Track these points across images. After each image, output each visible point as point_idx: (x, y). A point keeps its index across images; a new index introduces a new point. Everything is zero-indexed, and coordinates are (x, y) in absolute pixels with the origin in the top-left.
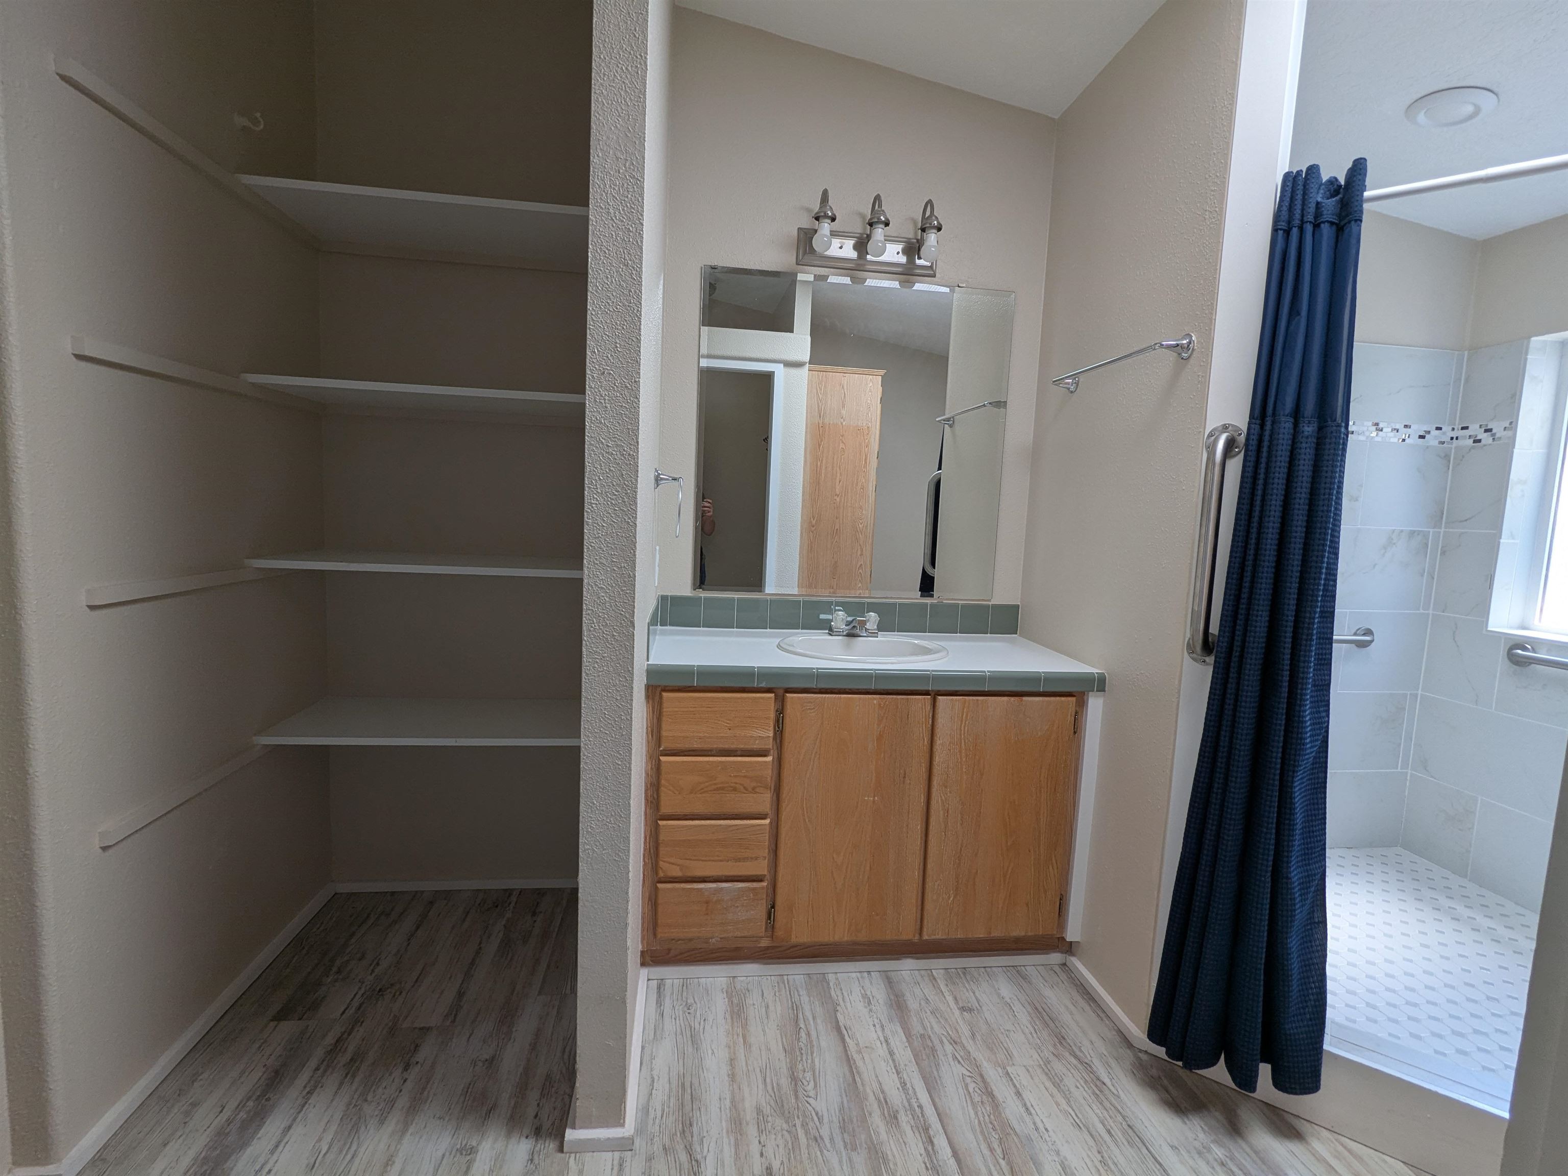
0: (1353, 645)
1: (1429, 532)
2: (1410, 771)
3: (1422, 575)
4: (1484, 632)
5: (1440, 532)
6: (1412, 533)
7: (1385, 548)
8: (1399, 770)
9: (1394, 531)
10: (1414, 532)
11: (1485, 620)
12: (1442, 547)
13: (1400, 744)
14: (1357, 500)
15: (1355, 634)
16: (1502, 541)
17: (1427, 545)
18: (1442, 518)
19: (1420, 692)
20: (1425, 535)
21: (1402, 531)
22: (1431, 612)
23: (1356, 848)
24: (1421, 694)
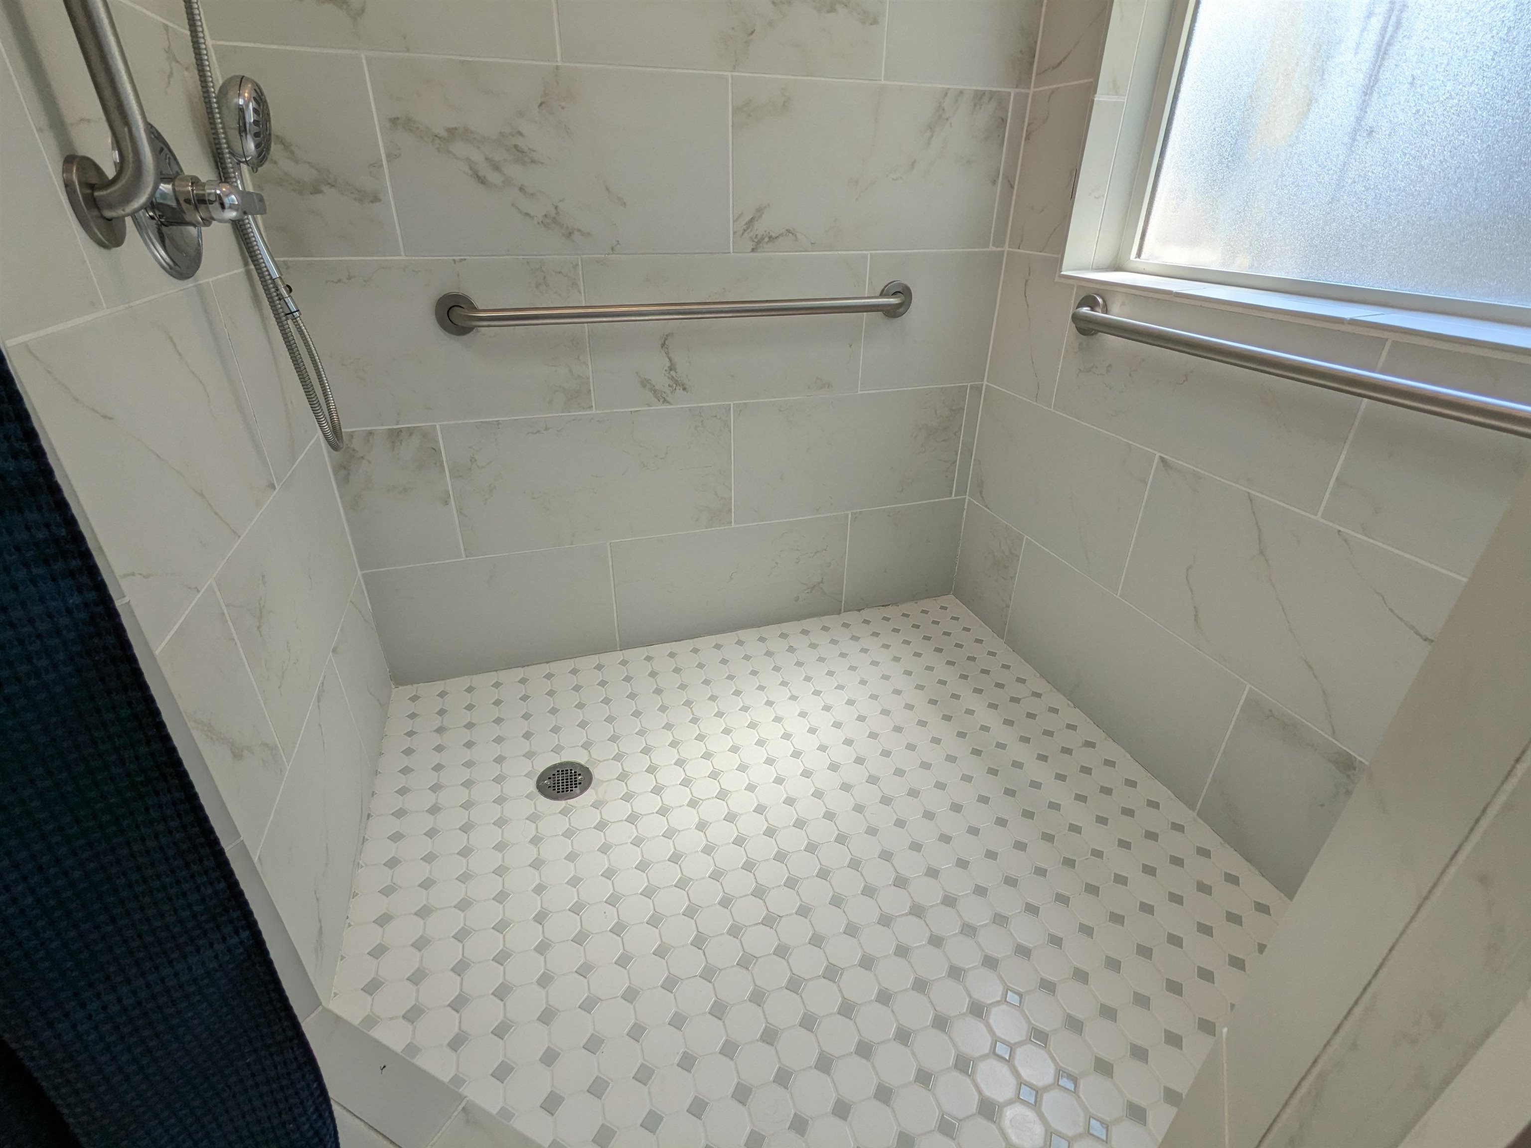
0: (880, 313)
1: (1009, 94)
2: (967, 497)
3: (994, 182)
4: (1057, 279)
5: (1027, 95)
6: (979, 96)
7: (931, 128)
8: (953, 497)
9: (946, 93)
10: (983, 93)
11: (1060, 256)
12: (1029, 124)
13: (955, 462)
14: (875, 22)
15: (883, 294)
16: (1098, 98)
17: (1004, 120)
18: (1032, 64)
19: (985, 382)
20: (1001, 101)
21: (961, 92)
22: (1006, 248)
23: (892, 604)
24: (987, 385)
